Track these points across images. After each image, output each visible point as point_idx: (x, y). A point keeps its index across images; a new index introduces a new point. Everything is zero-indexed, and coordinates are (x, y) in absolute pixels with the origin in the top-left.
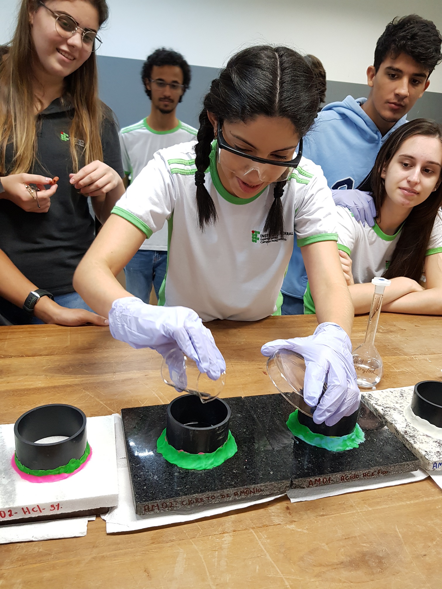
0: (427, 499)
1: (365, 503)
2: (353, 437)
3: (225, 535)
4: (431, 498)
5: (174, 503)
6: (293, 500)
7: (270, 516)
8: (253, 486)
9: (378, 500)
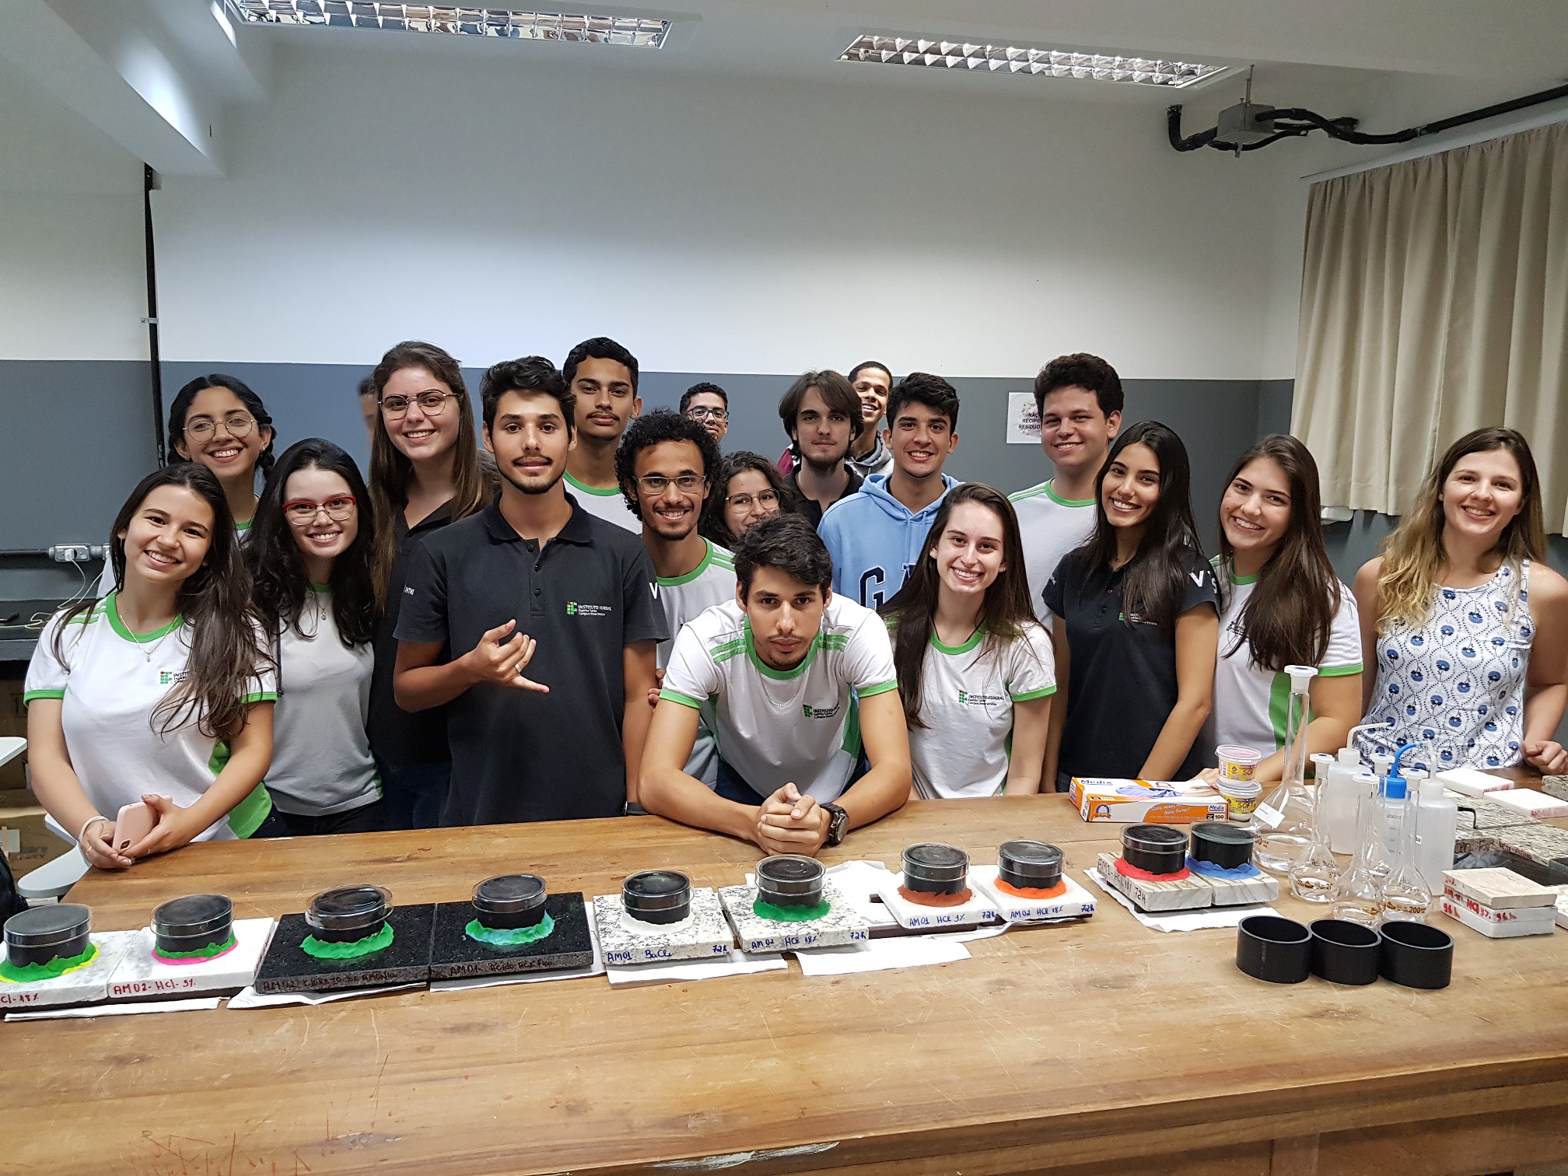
2: (531, 932)
5: (296, 984)
8: (383, 970)
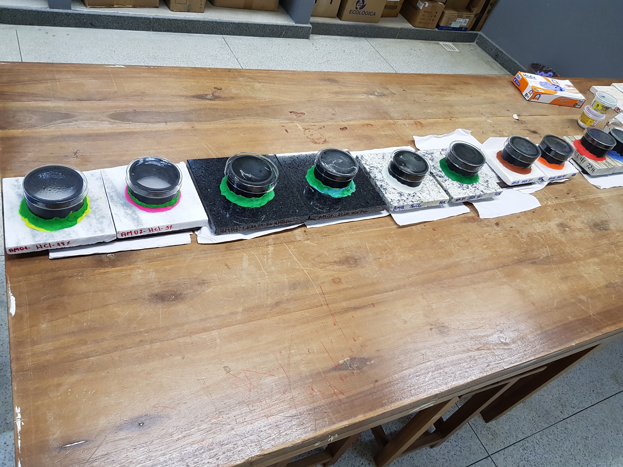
0: (386, 228)
1: (350, 229)
2: (348, 189)
3: (269, 246)
4: (389, 227)
6: (308, 227)
7: (295, 236)
8: (286, 219)
9: (358, 228)
